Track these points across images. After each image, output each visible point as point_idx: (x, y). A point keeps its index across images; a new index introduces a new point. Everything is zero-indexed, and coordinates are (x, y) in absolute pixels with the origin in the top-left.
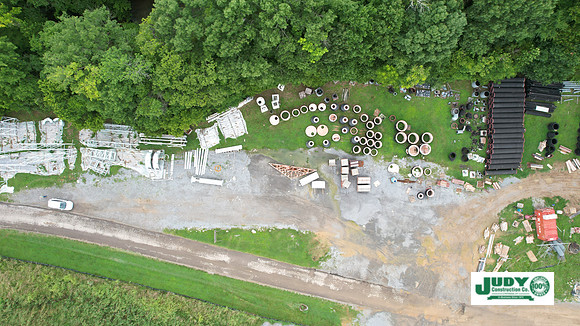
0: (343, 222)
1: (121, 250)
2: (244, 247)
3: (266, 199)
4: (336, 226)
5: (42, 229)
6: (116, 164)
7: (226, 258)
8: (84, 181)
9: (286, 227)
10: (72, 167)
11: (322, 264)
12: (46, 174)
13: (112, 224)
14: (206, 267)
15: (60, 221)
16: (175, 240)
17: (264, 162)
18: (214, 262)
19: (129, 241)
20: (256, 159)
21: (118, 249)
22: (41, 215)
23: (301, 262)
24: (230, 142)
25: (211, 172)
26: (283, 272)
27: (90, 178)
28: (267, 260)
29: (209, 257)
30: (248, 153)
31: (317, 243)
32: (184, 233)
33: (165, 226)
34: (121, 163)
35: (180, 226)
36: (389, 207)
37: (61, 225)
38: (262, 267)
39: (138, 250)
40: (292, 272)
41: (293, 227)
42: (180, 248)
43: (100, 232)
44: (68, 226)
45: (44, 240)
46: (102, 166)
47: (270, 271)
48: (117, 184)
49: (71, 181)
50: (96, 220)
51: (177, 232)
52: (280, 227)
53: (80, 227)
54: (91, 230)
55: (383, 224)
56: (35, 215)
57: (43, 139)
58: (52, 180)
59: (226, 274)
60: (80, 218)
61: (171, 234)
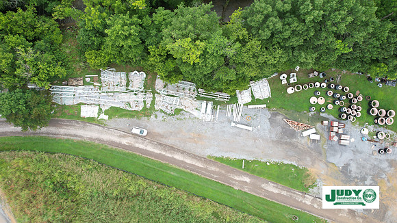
0: (327, 163)
1: (177, 167)
2: (260, 173)
3: (278, 142)
4: (322, 165)
5: (124, 146)
6: (179, 107)
7: (247, 180)
8: (156, 116)
9: (290, 163)
10: (148, 106)
11: (310, 190)
12: (130, 109)
13: (172, 149)
14: (233, 184)
15: (137, 142)
16: (214, 164)
17: (280, 117)
18: (239, 181)
19: (182, 161)
20: (274, 115)
21: (174, 166)
22: (124, 137)
23: (297, 188)
24: (258, 102)
25: (244, 120)
26: (284, 193)
27: (160, 115)
28: (275, 184)
29: (236, 178)
30: (269, 110)
31: (308, 175)
32: (221, 159)
33: (209, 154)
34: (182, 107)
35: (219, 155)
36: (358, 156)
37: (137, 145)
38: (271, 188)
39: (188, 168)
40: (291, 194)
41: (294, 163)
42: (217, 170)
43: (164, 153)
44: (142, 146)
45: (124, 154)
46: (169, 108)
47: (276, 191)
48: (178, 122)
49: (147, 116)
50: (161, 144)
51: (216, 158)
52: (286, 162)
53: (150, 148)
54: (157, 151)
55: (353, 168)
56: (120, 136)
57: (131, 85)
58: (134, 114)
59: (246, 190)
60: (151, 142)
61: (212, 160)
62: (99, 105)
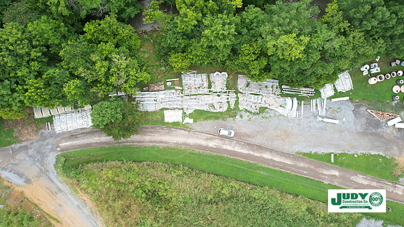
1: (266, 166)
2: (348, 166)
3: (364, 134)
5: (211, 149)
6: (263, 106)
8: (241, 116)
9: (377, 153)
10: (232, 106)
11: (400, 179)
12: (215, 111)
13: (260, 148)
14: (323, 179)
15: (224, 144)
16: (303, 160)
17: (363, 109)
18: (329, 176)
19: (271, 160)
20: (358, 106)
21: (263, 165)
22: (211, 139)
23: (386, 178)
24: (341, 94)
25: (329, 114)
27: (246, 115)
28: (363, 175)
29: (326, 172)
30: (352, 102)
31: (397, 165)
32: (309, 155)
33: (297, 150)
34: (267, 106)
35: (306, 151)
37: (225, 147)
38: (361, 180)
39: (277, 166)
40: (381, 184)
41: (381, 153)
42: (306, 165)
43: (252, 153)
44: (229, 148)
45: (212, 157)
46: (253, 107)
47: (365, 182)
48: (264, 120)
49: (232, 116)
50: (249, 144)
51: (304, 154)
52: (373, 153)
53: (238, 149)
54: (245, 151)
56: (207, 139)
57: (213, 86)
58: (219, 115)
59: (336, 184)
60: (238, 142)
61: (301, 156)
62: (182, 109)
